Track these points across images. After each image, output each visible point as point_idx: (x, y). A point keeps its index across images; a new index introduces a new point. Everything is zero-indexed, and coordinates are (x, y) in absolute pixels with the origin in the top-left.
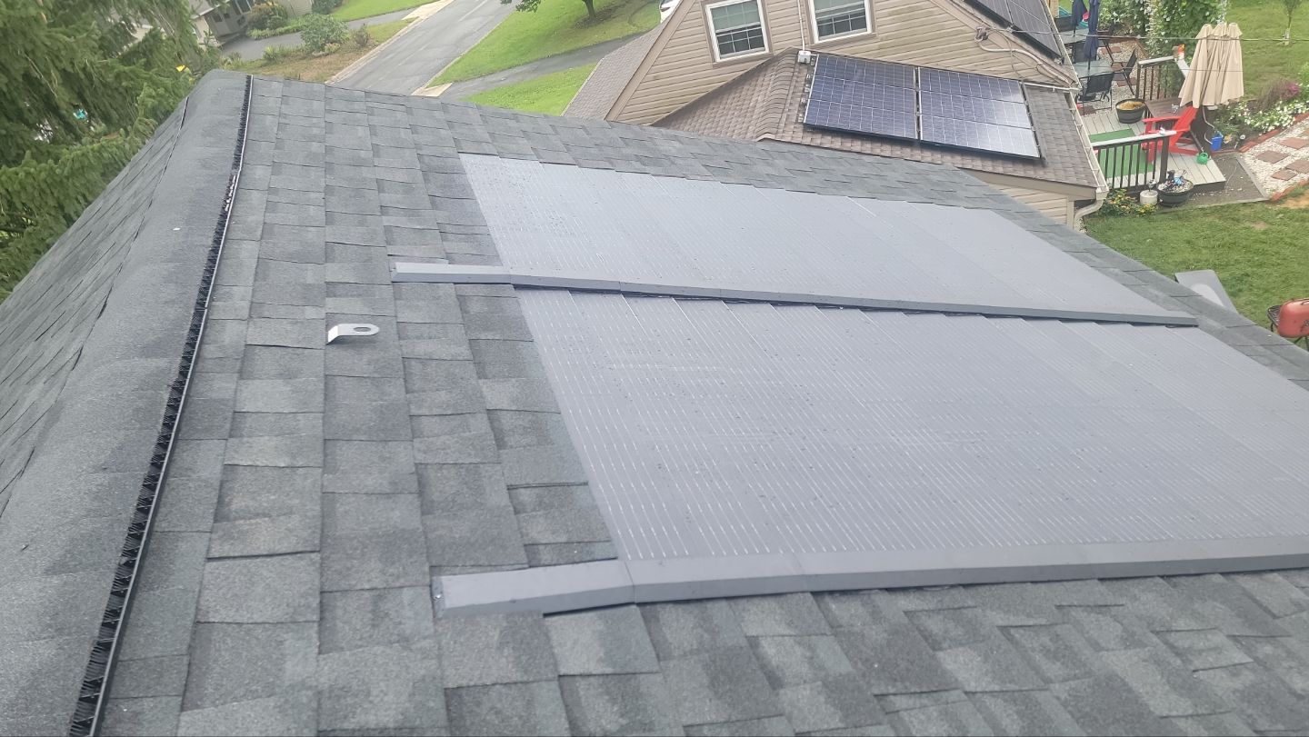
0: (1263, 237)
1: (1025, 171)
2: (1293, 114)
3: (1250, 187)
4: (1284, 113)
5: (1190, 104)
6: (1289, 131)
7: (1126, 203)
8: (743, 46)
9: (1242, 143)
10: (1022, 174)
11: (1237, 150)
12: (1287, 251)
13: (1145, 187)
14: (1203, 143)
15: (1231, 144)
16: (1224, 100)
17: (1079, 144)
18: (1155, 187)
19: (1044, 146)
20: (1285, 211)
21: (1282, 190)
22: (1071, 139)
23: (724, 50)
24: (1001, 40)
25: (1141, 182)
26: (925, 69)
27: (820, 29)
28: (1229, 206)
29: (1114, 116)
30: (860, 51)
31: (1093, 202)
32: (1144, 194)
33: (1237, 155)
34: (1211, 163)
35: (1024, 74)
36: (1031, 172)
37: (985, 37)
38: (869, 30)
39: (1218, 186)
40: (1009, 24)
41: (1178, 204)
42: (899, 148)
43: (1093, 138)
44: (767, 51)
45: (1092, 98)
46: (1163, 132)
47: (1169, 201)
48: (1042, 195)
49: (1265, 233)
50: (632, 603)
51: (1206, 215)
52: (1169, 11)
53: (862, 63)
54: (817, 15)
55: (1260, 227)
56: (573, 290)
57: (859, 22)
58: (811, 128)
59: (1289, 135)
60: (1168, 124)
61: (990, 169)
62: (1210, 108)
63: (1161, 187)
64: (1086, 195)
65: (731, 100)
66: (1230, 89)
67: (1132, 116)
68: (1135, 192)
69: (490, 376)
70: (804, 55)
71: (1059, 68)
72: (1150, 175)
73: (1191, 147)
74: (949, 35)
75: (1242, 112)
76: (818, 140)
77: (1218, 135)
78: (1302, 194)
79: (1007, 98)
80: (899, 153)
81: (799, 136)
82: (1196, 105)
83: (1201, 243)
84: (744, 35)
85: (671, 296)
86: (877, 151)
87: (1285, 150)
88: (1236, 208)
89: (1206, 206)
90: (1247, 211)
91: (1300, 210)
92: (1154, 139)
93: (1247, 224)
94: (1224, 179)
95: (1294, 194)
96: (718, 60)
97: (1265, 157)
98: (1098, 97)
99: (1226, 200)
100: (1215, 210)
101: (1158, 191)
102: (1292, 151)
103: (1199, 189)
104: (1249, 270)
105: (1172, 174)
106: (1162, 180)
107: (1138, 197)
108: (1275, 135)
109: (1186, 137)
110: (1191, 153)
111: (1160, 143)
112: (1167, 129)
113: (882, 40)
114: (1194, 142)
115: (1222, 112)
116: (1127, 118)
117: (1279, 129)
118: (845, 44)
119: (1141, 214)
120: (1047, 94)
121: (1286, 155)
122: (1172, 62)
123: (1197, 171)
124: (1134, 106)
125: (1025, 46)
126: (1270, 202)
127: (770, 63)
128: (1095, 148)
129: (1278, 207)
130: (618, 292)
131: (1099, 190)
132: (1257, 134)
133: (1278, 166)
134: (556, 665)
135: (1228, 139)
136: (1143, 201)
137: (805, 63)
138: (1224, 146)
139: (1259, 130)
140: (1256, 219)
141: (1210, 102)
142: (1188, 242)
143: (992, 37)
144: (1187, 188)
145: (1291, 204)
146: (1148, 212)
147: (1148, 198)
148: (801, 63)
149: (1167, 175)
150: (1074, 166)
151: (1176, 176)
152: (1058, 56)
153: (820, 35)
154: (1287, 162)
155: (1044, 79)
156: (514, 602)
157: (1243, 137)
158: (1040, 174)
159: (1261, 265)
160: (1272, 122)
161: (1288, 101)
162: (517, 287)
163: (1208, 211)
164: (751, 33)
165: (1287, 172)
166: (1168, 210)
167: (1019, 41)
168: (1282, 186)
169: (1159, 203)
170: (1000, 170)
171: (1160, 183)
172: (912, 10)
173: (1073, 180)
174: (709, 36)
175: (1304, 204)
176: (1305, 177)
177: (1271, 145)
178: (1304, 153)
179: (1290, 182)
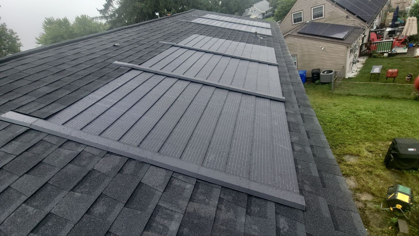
1: (337, 41)
3: (413, 54)
15: (415, 46)
19: (346, 37)
23: (295, 22)
27: (313, 17)
30: (321, 21)
32: (385, 54)
34: (406, 49)
35: (356, 25)
37: (347, 17)
38: (323, 17)
39: (405, 53)
40: (355, 15)
41: (392, 56)
44: (302, 22)
51: (398, 59)
54: (313, 14)
71: (365, 24)
74: (340, 17)
77: (412, 44)
81: (296, 34)
82: (405, 35)
84: (299, 19)
93: (406, 61)
99: (405, 56)
101: (389, 53)
113: (326, 19)
118: (319, 20)
120: (359, 29)
123: (401, 50)
125: (357, 19)
126: (415, 57)
137: (307, 23)
143: (350, 17)
144: (395, 53)
150: (350, 41)
152: (367, 22)
155: (361, 26)
158: (341, 41)
169: (388, 56)
172: (333, 12)
174: (292, 19)
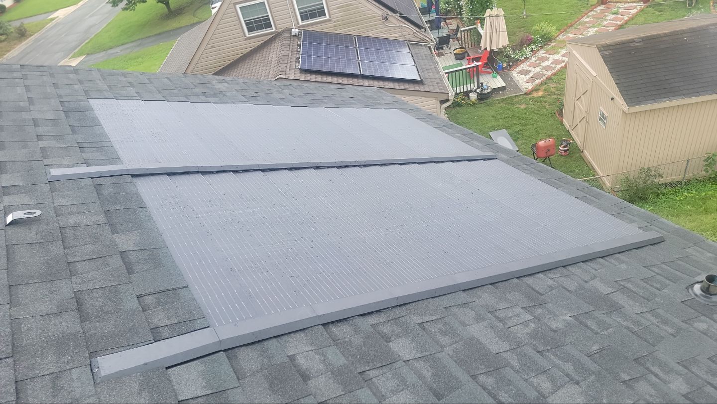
0: (525, 111)
1: (414, 87)
2: (531, 51)
3: (516, 87)
4: (527, 51)
5: (486, 49)
6: (531, 59)
7: (464, 100)
8: (260, 28)
9: (511, 66)
10: (413, 89)
11: (509, 70)
12: (536, 117)
13: (471, 91)
14: (494, 67)
15: (506, 68)
16: (500, 46)
17: (438, 72)
18: (475, 91)
19: (422, 74)
20: (533, 98)
21: (530, 88)
22: (434, 70)
23: (250, 30)
24: (395, 20)
25: (469, 89)
26: (359, 37)
27: (301, 16)
28: (509, 98)
29: (453, 57)
31: (448, 100)
32: (471, 95)
33: (509, 72)
34: (499, 77)
35: (408, 37)
36: (417, 88)
37: (386, 19)
38: (328, 17)
39: (503, 88)
40: (397, 12)
41: (486, 98)
42: (351, 79)
43: (444, 68)
44: (274, 30)
45: (442, 48)
46: (476, 64)
47: (483, 97)
48: (424, 99)
49: (526, 109)
50: (221, 351)
51: (499, 103)
52: (471, 4)
53: (326, 34)
54: (299, 9)
55: (523, 106)
56: (169, 174)
57: (322, 13)
58: (304, 71)
59: (531, 61)
60: (477, 59)
61: (398, 87)
62: (495, 50)
63: (478, 91)
64: (444, 97)
65: (258, 57)
66: (502, 41)
67: (461, 56)
68: (467, 94)
69: (120, 231)
70: (295, 31)
71: (424, 34)
72: (472, 85)
73: (489, 70)
74: (368, 18)
75: (509, 51)
76: (308, 77)
77: (500, 63)
78: (539, 89)
79: (401, 50)
80: (351, 82)
81: (298, 76)
82: (488, 49)
83: (499, 117)
84: (260, 21)
85: (230, 171)
86: (340, 81)
87: (530, 69)
88: (511, 98)
89: (499, 98)
90: (517, 99)
91: (539, 97)
92: (472, 67)
93: (518, 106)
94: (505, 85)
95: (536, 90)
96: (248, 35)
97: (521, 72)
98: (444, 48)
99: (508, 94)
100: (503, 100)
101: (477, 93)
102: (533, 69)
103: (494, 90)
104: (521, 128)
105: (482, 84)
106: (478, 87)
107: (469, 97)
108: (524, 62)
109: (486, 65)
110: (489, 73)
111: (475, 69)
112: (477, 62)
113: (335, 22)
114: (490, 68)
115: (501, 52)
116: (459, 57)
117: (526, 58)
118: (315, 24)
119: (471, 105)
120: (420, 47)
121: (530, 71)
122: (475, 28)
123: (493, 82)
124: (462, 51)
125: (407, 23)
126: (526, 94)
127: (276, 36)
128: (446, 73)
129: (529, 97)
130: (197, 172)
131: (450, 95)
132: (516, 62)
133: (528, 76)
134: (176, 396)
135: (505, 65)
136: (471, 98)
137: (296, 36)
138: (503, 68)
139: (517, 60)
140: (521, 103)
141: (494, 48)
142: (493, 117)
143: (390, 19)
144: (489, 90)
145: (535, 95)
146: (474, 104)
147: (473, 96)
148: (294, 36)
149: (480, 85)
150: (437, 83)
151: (484, 85)
152: (423, 28)
153: (302, 20)
154: (531, 74)
155: (417, 40)
156: (146, 364)
157: (511, 64)
158: (422, 88)
159: (525, 125)
160: (522, 55)
161: (529, 45)
162: (133, 176)
163: (500, 101)
164: (264, 20)
165: (532, 79)
166: (482, 102)
167: (403, 21)
168: (530, 86)
169: (478, 99)
170: (402, 87)
171: (477, 89)
172: (348, 5)
173: (438, 90)
174: (240, 22)
175: (541, 93)
176: (540, 81)
177: (523, 66)
178: (538, 69)
179: (534, 84)
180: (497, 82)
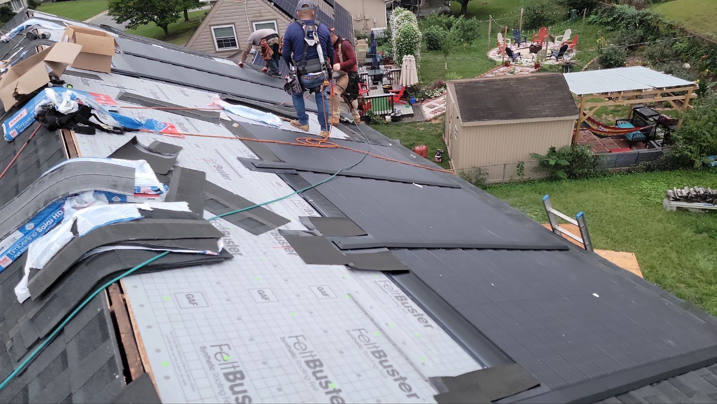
4: (437, 93)
5: (403, 85)
8: (227, 45)
9: (422, 101)
11: (420, 104)
13: (387, 115)
14: (408, 100)
15: (418, 102)
16: (412, 84)
23: (220, 46)
25: (386, 113)
28: (414, 122)
39: (411, 115)
44: (238, 48)
46: (391, 94)
47: (395, 119)
49: (423, 131)
55: (422, 129)
59: (438, 100)
62: (408, 87)
66: (414, 80)
68: (384, 116)
73: (405, 102)
75: (425, 91)
77: (413, 98)
78: (438, 119)
87: (436, 104)
88: (416, 122)
89: (406, 122)
90: (420, 124)
91: (436, 124)
92: (388, 96)
94: (413, 113)
95: (435, 118)
96: (217, 51)
97: (429, 107)
100: (409, 123)
101: (391, 116)
102: (438, 105)
103: (404, 116)
104: (415, 142)
105: (395, 110)
106: (393, 112)
107: (385, 118)
108: (434, 99)
110: (405, 104)
111: (390, 97)
114: (406, 100)
115: (413, 88)
117: (436, 97)
119: (385, 124)
121: (436, 106)
122: (400, 70)
123: (405, 110)
124: (388, 86)
126: (427, 121)
129: (430, 123)
132: (428, 99)
133: (433, 109)
135: (417, 100)
138: (416, 102)
139: (429, 97)
140: (421, 126)
141: (409, 85)
145: (433, 122)
151: (397, 111)
154: (436, 108)
157: (423, 99)
160: (433, 94)
161: (440, 88)
164: (231, 40)
165: (435, 112)
166: (394, 123)
168: (432, 116)
174: (213, 39)
175: (437, 121)
176: (440, 113)
177: (432, 103)
178: (442, 105)
179: (435, 115)
180: (409, 110)
